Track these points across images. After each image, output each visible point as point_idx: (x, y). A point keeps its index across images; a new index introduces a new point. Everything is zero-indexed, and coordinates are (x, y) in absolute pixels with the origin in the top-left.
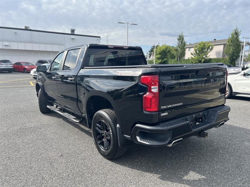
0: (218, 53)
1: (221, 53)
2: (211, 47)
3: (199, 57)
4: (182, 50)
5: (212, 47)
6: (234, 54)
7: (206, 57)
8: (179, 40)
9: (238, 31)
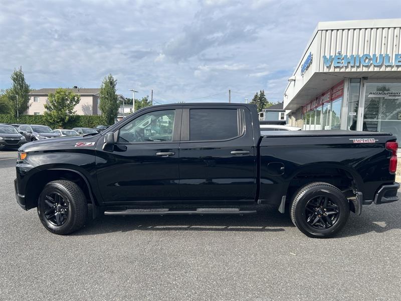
0: (85, 108)
1: (91, 109)
2: (76, 98)
3: (60, 112)
4: (24, 99)
5: (78, 98)
6: (112, 111)
7: (71, 112)
8: (14, 80)
9: (113, 80)
